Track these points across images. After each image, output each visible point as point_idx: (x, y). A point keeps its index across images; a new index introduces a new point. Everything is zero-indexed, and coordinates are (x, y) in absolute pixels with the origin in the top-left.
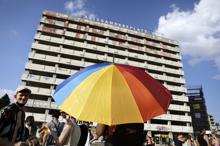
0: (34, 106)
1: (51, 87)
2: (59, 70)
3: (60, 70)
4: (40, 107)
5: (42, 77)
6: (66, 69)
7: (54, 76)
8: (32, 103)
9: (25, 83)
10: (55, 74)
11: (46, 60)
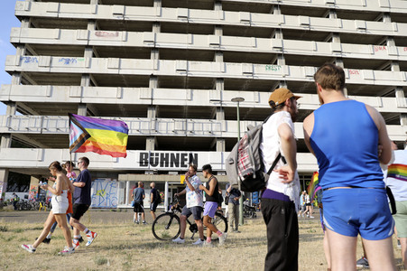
0: (44, 132)
1: (83, 80)
2: (96, 38)
3: (99, 36)
4: (59, 132)
5: (56, 59)
6: (114, 32)
7: (88, 53)
8: (38, 125)
9: (18, 79)
10: (88, 47)
11: (61, 16)
